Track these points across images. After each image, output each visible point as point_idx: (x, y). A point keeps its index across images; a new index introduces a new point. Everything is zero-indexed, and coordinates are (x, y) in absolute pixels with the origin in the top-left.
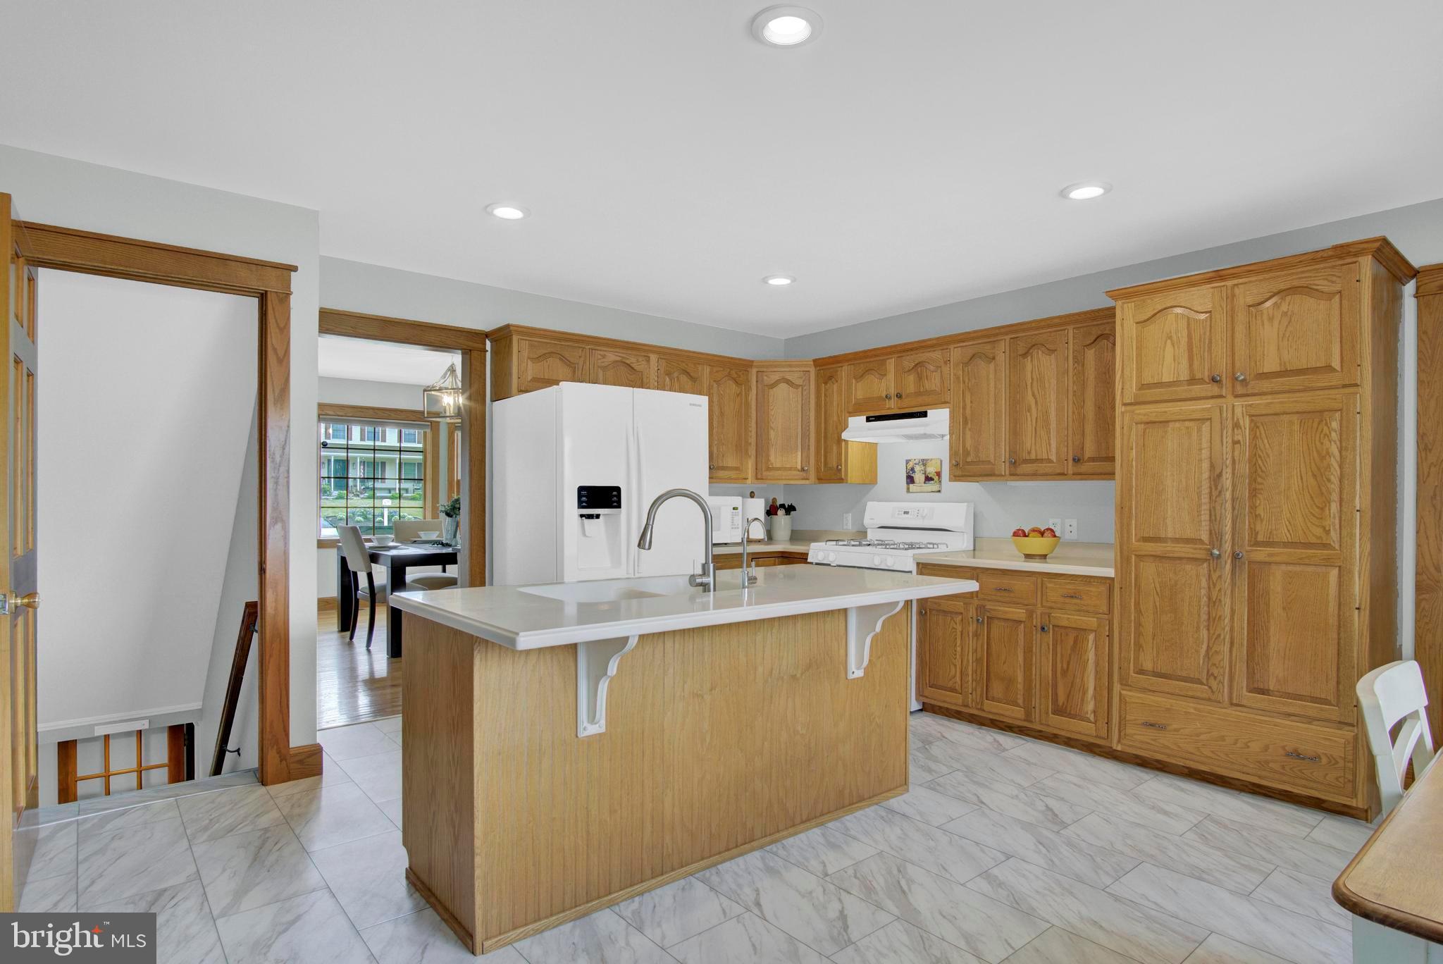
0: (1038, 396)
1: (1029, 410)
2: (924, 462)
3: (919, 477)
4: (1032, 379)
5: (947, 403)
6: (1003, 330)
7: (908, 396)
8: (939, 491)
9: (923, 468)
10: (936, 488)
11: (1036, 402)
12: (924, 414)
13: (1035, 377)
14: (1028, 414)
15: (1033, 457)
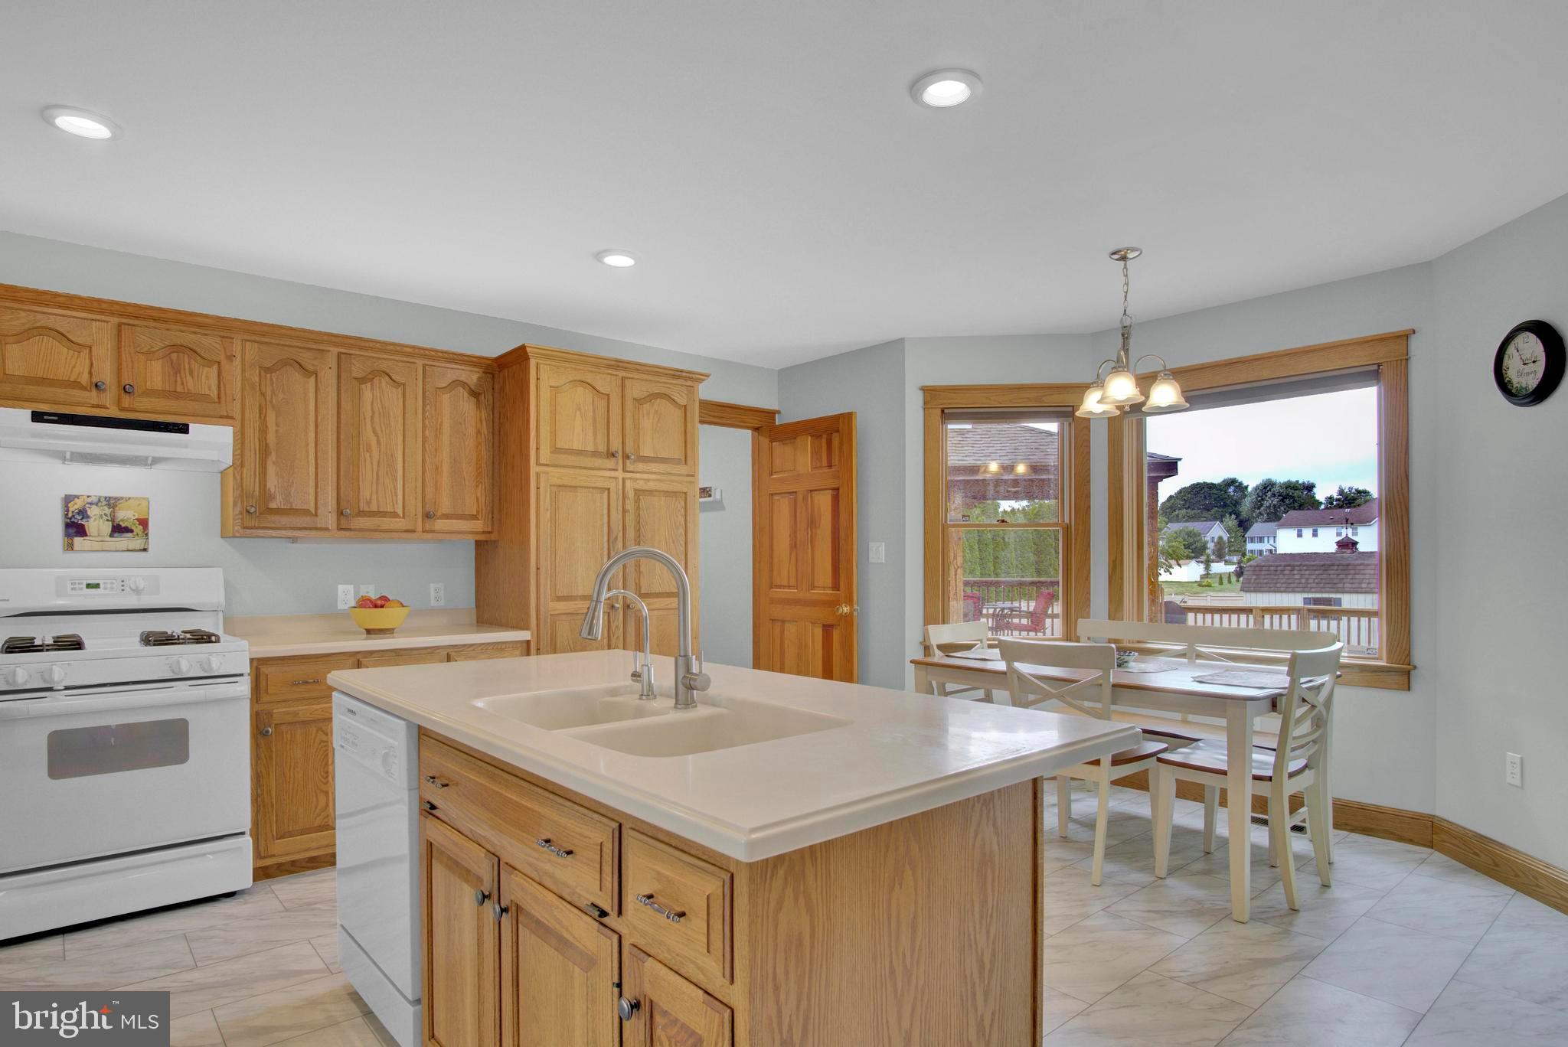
1: (369, 450)
3: (98, 524)
4: (373, 412)
5: (232, 418)
7: (149, 393)
8: (145, 550)
9: (108, 511)
10: (138, 543)
11: (378, 442)
12: (184, 429)
13: (376, 409)
14: (367, 455)
15: (374, 508)
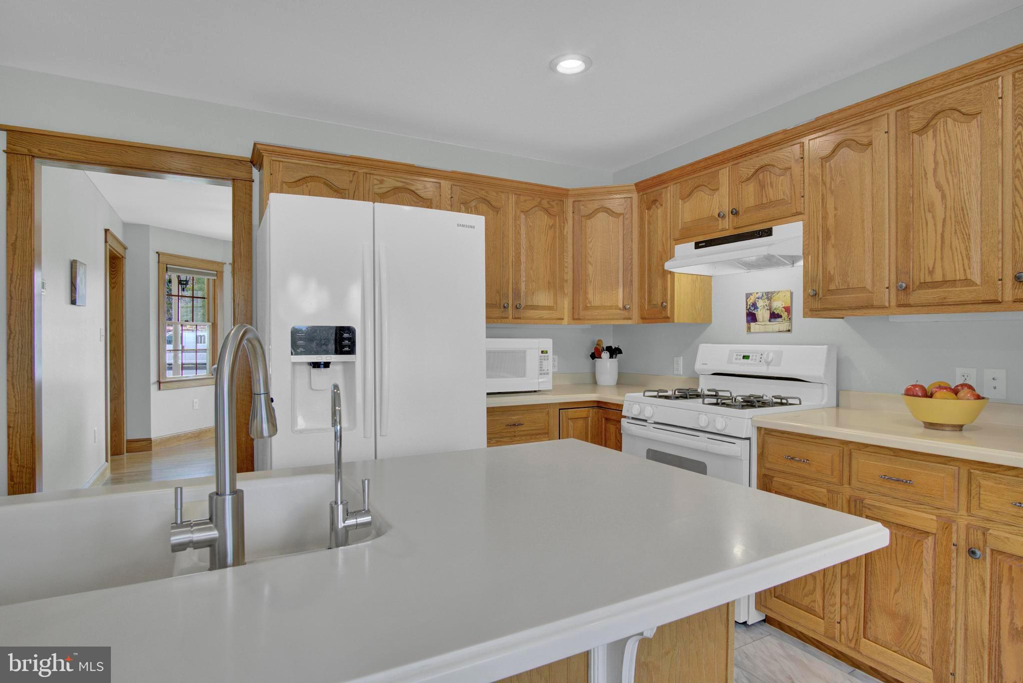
0: (945, 187)
1: (931, 209)
2: (769, 296)
3: (762, 314)
4: (936, 163)
5: (801, 213)
6: (884, 101)
7: (748, 210)
8: (789, 331)
9: (767, 303)
10: (784, 326)
11: (944, 197)
12: (768, 232)
13: (940, 159)
14: (929, 216)
15: (938, 277)
